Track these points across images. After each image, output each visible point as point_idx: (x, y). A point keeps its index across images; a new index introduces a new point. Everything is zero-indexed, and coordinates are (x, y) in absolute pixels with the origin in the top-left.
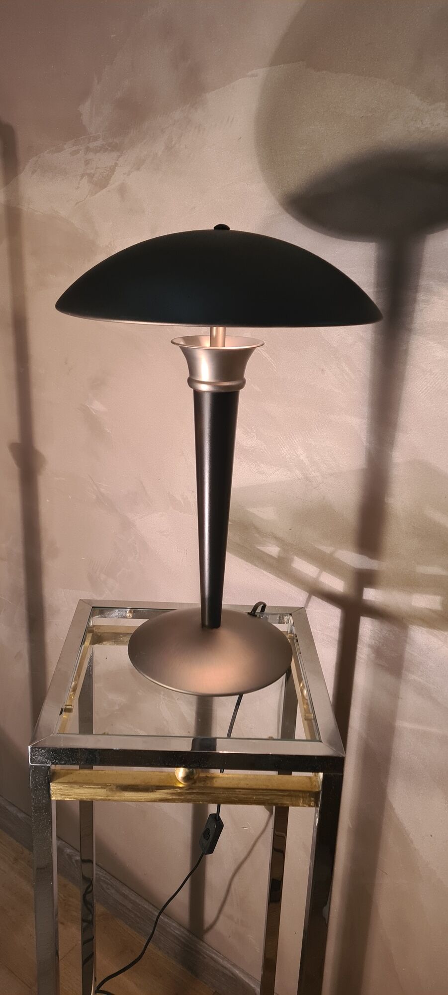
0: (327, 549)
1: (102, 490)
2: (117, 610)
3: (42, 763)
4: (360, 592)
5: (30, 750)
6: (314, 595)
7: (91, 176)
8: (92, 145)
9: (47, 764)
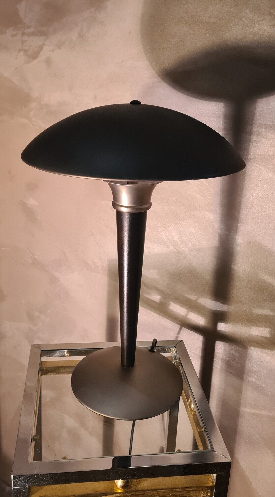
0: (193, 297)
1: (36, 257)
2: (58, 352)
3: (22, 486)
4: (216, 326)
5: (12, 478)
6: (184, 327)
7: (26, 51)
8: (27, 31)
9: (25, 486)
